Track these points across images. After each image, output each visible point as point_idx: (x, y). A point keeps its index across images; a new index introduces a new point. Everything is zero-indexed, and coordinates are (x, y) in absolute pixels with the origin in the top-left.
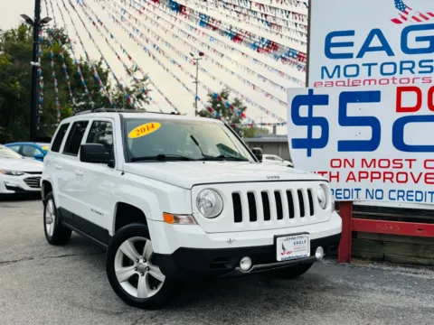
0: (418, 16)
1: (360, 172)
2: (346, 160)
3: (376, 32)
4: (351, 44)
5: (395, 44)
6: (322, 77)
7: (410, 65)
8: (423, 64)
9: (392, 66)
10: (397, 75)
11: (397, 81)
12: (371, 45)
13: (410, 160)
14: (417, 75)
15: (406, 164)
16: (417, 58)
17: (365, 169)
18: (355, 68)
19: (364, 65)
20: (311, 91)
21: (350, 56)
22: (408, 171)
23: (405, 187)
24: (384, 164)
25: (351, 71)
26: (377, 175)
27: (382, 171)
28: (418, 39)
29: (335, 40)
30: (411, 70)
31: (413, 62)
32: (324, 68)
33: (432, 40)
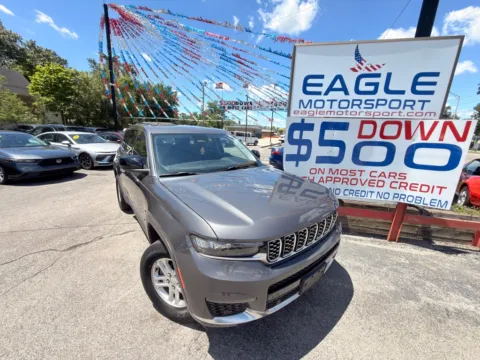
0: (369, 67)
1: (327, 177)
2: (319, 169)
3: (339, 77)
4: (321, 85)
5: (351, 87)
6: (300, 108)
7: (358, 103)
8: (368, 102)
9: (347, 102)
10: (349, 109)
11: (348, 113)
12: (335, 86)
13: (361, 171)
14: (362, 110)
15: (358, 174)
16: (364, 98)
17: (331, 175)
18: (322, 102)
19: (328, 100)
20: (303, 120)
21: (319, 93)
22: (359, 178)
23: (355, 188)
24: (344, 172)
25: (319, 104)
26: (338, 180)
27: (341, 177)
28: (367, 84)
29: (310, 81)
30: (359, 105)
31: (361, 101)
32: (301, 101)
33: (376, 85)
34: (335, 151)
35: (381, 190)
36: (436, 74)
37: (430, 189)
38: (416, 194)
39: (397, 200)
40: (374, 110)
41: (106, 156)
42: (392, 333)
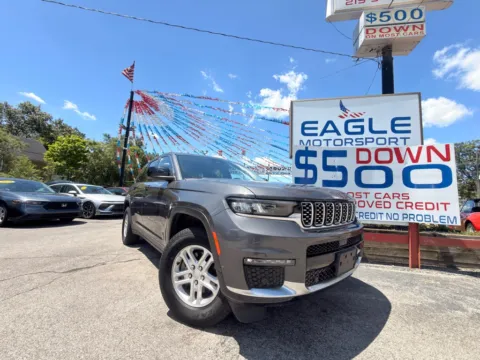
0: (353, 114)
3: (330, 122)
4: (316, 128)
5: (341, 129)
7: (350, 141)
8: (358, 140)
9: (340, 141)
12: (328, 129)
13: (366, 193)
15: (364, 196)
16: (354, 137)
18: (319, 142)
19: (324, 140)
20: (307, 148)
21: (316, 135)
22: (365, 200)
23: (364, 210)
25: (317, 143)
28: (354, 127)
29: (307, 126)
30: (351, 143)
31: (352, 139)
32: (301, 141)
33: (362, 127)
34: (338, 176)
35: (390, 211)
36: (409, 118)
37: (435, 207)
38: (424, 212)
39: (407, 220)
41: (109, 205)
42: (449, 336)
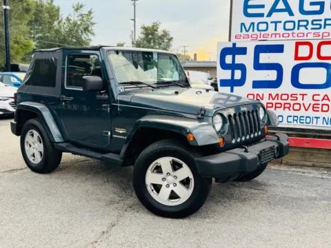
1: (267, 103)
2: (258, 95)
4: (263, 6)
6: (241, 31)
7: (305, 23)
8: (315, 23)
9: (292, 24)
10: (296, 31)
11: (295, 35)
12: (277, 8)
13: (303, 95)
14: (310, 30)
15: (300, 98)
17: (271, 101)
18: (265, 25)
19: (272, 22)
20: (234, 44)
22: (301, 102)
23: (299, 114)
24: (284, 97)
25: (263, 27)
26: (279, 105)
27: (283, 102)
28: (312, 4)
29: (251, 3)
30: (305, 27)
31: (307, 21)
32: (243, 24)
34: (272, 75)
35: (327, 115)
40: (322, 30)
